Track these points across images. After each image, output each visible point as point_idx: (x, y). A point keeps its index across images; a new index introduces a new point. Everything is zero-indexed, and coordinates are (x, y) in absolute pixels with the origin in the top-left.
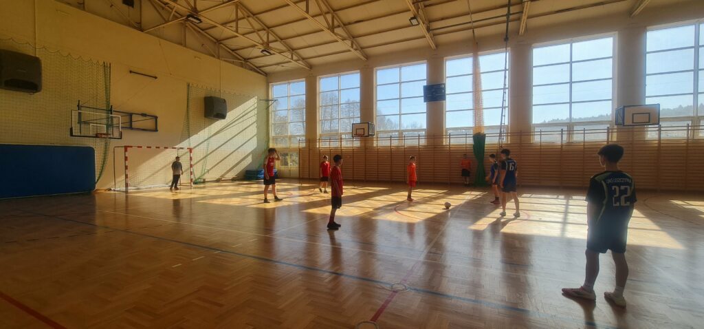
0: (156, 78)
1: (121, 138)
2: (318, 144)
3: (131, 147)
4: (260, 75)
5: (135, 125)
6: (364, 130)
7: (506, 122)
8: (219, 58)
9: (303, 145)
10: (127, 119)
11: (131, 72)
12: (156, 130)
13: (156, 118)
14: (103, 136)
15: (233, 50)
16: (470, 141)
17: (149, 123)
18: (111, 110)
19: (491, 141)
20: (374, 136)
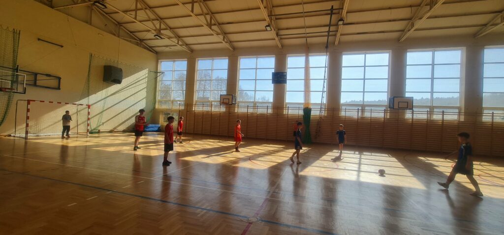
0: (62, 46)
1: (25, 93)
2: (194, 107)
3: (34, 101)
4: (152, 53)
5: (38, 83)
6: (229, 99)
7: (325, 101)
8: (119, 37)
9: (182, 108)
10: (32, 78)
11: (39, 39)
12: (59, 88)
13: (59, 79)
14: (7, 90)
15: (131, 32)
16: (301, 113)
17: (53, 83)
18: (17, 69)
19: (315, 113)
20: (236, 105)
